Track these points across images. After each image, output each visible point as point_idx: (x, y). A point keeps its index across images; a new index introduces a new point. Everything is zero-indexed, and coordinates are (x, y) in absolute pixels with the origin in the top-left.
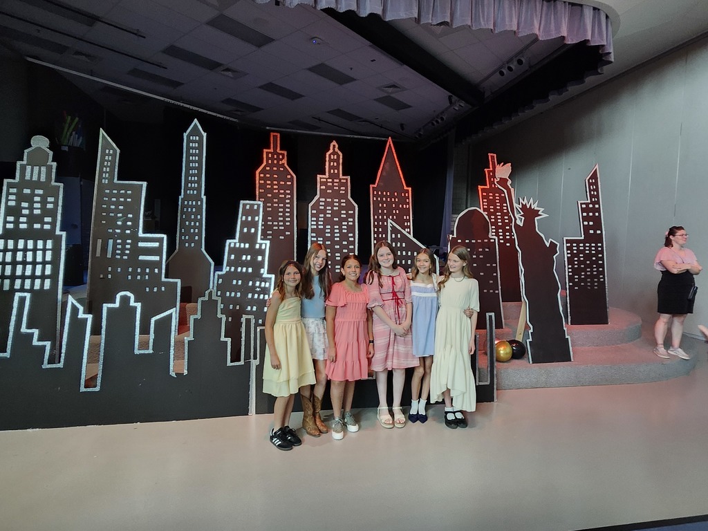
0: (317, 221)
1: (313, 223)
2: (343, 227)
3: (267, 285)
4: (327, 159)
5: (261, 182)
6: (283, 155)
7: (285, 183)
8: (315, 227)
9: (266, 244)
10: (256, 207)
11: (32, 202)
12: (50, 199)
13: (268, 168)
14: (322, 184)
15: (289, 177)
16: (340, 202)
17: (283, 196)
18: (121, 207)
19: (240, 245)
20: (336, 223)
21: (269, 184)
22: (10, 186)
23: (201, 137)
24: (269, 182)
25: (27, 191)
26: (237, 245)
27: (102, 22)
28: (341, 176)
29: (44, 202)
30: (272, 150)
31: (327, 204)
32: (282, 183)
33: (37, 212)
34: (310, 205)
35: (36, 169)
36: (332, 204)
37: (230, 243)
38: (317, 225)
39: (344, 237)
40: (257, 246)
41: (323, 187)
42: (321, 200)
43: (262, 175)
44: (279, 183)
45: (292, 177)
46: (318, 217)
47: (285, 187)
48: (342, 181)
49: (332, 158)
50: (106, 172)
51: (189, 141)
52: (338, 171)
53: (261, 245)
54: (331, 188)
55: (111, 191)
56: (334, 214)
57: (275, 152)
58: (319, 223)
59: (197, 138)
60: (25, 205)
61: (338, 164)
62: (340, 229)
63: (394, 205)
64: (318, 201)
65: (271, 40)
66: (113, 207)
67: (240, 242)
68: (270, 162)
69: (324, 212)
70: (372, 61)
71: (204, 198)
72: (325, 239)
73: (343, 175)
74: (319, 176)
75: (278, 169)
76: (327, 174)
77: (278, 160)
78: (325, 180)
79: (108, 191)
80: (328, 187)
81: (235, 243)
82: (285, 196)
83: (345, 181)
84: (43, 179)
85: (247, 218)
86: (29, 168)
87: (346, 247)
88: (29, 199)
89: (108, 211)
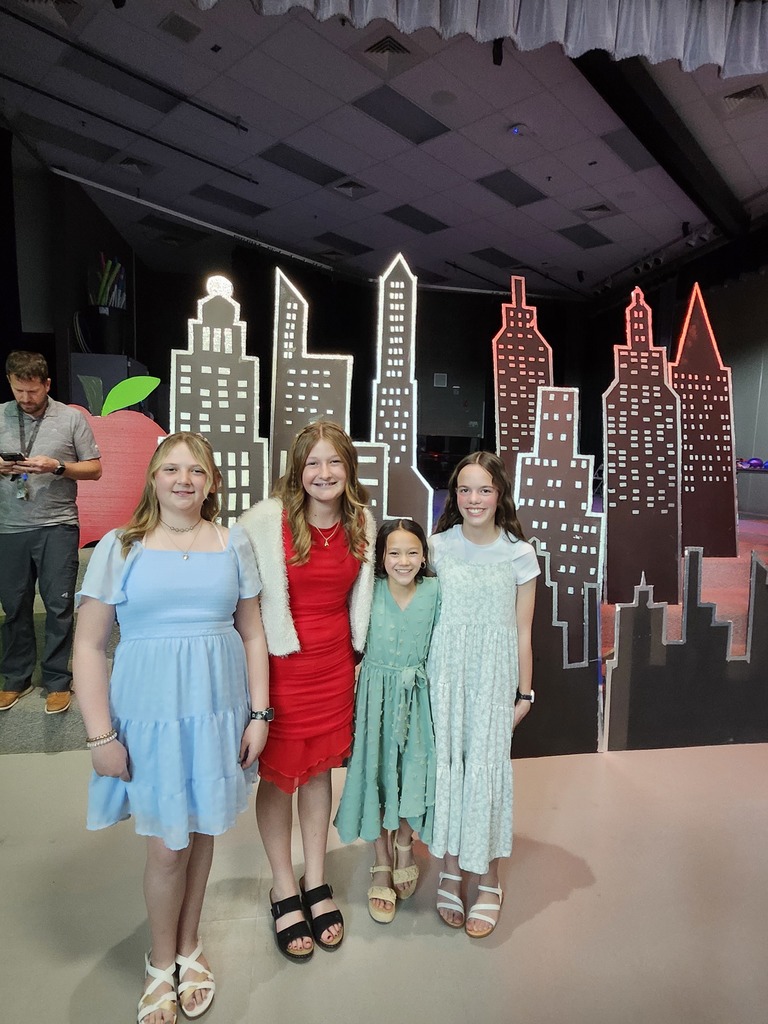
0: (617, 422)
1: (610, 425)
2: (659, 433)
3: (594, 530)
4: (628, 318)
5: (500, 357)
6: (531, 312)
7: (537, 359)
8: (614, 432)
9: (588, 461)
10: (566, 398)
11: (215, 389)
12: (242, 384)
13: (510, 335)
14: (622, 359)
15: (541, 349)
16: (651, 391)
17: (533, 381)
18: (315, 398)
19: (542, 463)
20: (647, 426)
21: (512, 361)
22: (181, 360)
23: (408, 283)
24: (511, 358)
25: (206, 370)
26: (537, 462)
27: (191, 103)
28: (652, 348)
29: (232, 389)
30: (514, 305)
31: (631, 394)
32: (531, 359)
33: (224, 405)
34: (605, 396)
35: (217, 332)
36: (638, 394)
37: (524, 460)
38: (617, 429)
39: (660, 449)
40: (573, 464)
41: (624, 366)
42: (622, 386)
43: (501, 347)
44: (527, 359)
45: (546, 349)
46: (618, 416)
47: (536, 366)
48: (654, 355)
49: (636, 316)
50: (289, 340)
51: (388, 289)
52: (647, 339)
53: (579, 461)
54: (637, 366)
55: (298, 371)
56: (646, 410)
57: (519, 309)
58: (621, 425)
59: (402, 285)
60: (205, 393)
61: (646, 327)
62: (654, 436)
63: (705, 397)
64: (617, 389)
65: (446, 130)
66: (302, 397)
67: (542, 456)
68: (512, 324)
69: (627, 406)
70: (591, 164)
71: (414, 383)
72: (631, 452)
73: (655, 345)
74: (616, 348)
75: (525, 336)
76: (629, 342)
77: (525, 321)
78: (626, 353)
79: (292, 372)
80: (632, 366)
81: (533, 459)
82: (537, 381)
83: (657, 355)
84: (229, 349)
85: (551, 417)
86: (206, 331)
87: (663, 465)
88: (210, 382)
89: (295, 403)
